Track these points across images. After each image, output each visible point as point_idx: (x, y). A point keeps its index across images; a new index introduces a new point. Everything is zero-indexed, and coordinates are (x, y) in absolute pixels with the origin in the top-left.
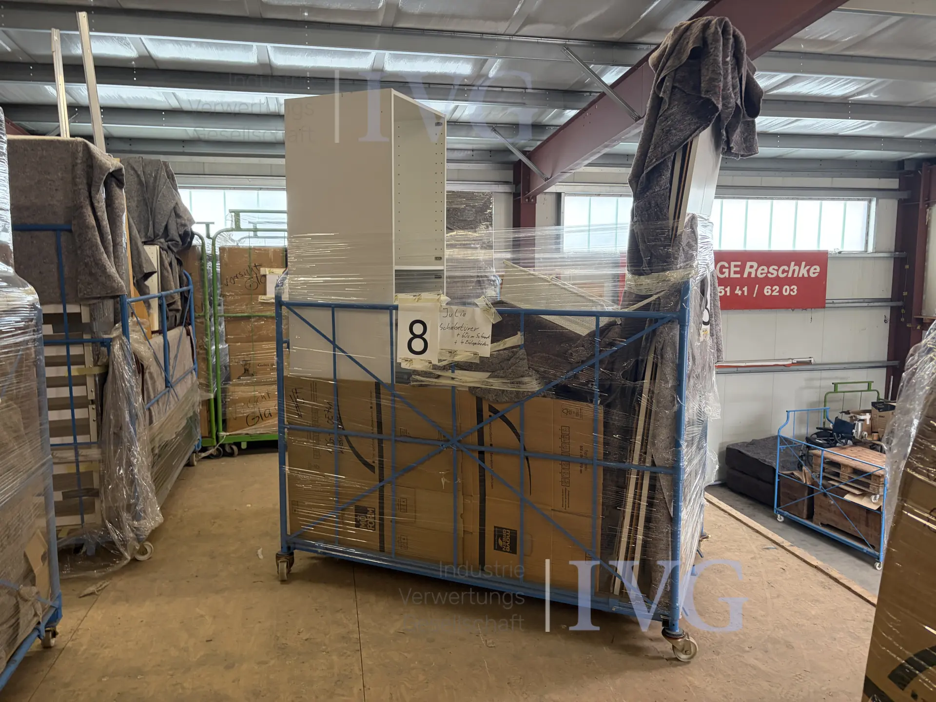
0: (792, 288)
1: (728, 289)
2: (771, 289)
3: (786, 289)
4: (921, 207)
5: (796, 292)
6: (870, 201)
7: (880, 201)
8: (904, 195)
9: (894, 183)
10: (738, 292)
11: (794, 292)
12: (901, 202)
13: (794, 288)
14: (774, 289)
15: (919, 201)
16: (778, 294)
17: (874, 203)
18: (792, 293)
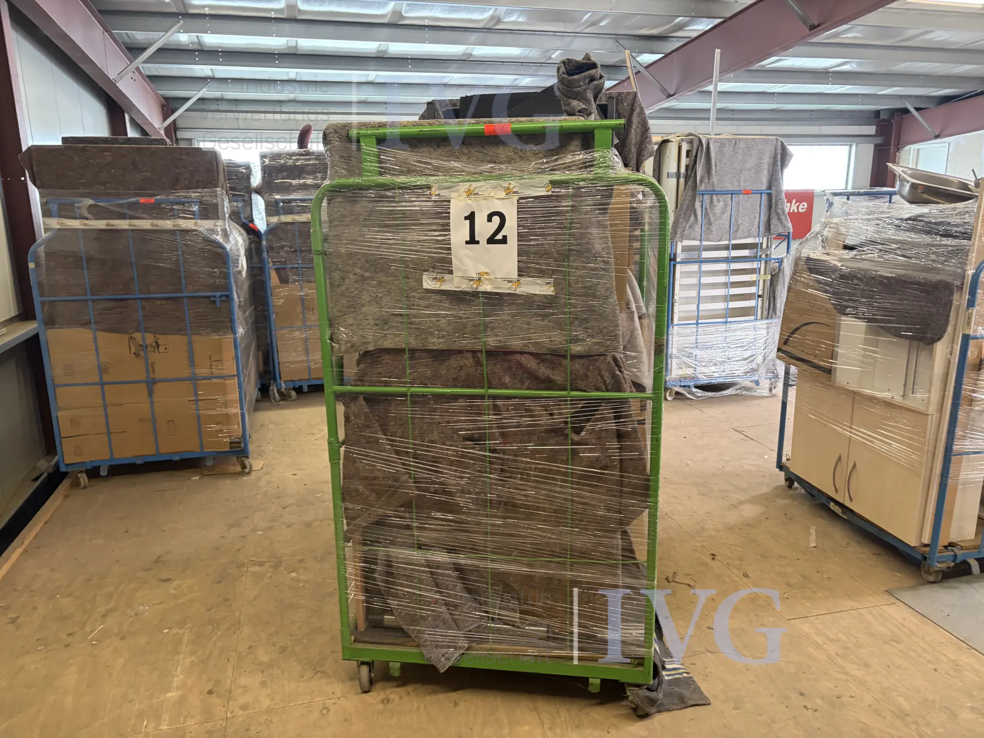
4: (891, 151)
6: (851, 146)
7: (860, 145)
8: (879, 140)
9: (871, 130)
12: (876, 146)
15: (890, 145)
17: (854, 148)
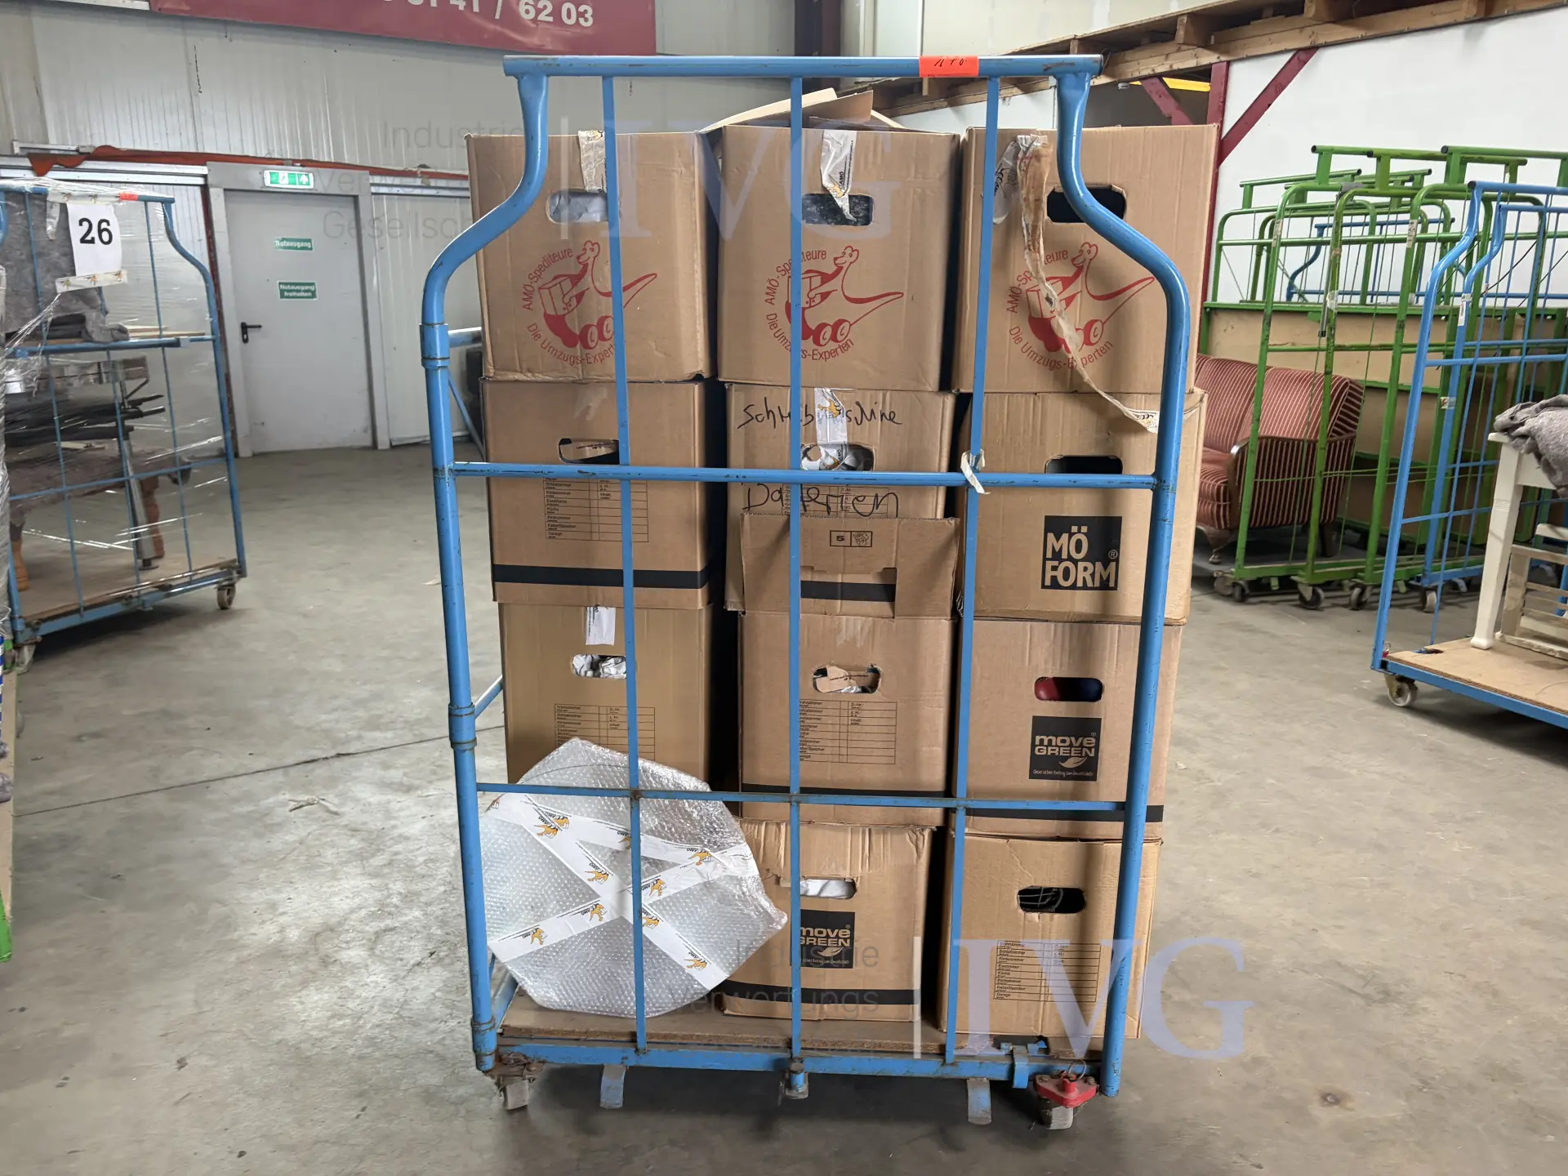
0: (582, 8)
2: (535, 6)
3: (569, 11)
5: (591, 21)
11: (586, 20)
13: (586, 11)
14: (540, 5)
16: (550, 19)
18: (581, 20)
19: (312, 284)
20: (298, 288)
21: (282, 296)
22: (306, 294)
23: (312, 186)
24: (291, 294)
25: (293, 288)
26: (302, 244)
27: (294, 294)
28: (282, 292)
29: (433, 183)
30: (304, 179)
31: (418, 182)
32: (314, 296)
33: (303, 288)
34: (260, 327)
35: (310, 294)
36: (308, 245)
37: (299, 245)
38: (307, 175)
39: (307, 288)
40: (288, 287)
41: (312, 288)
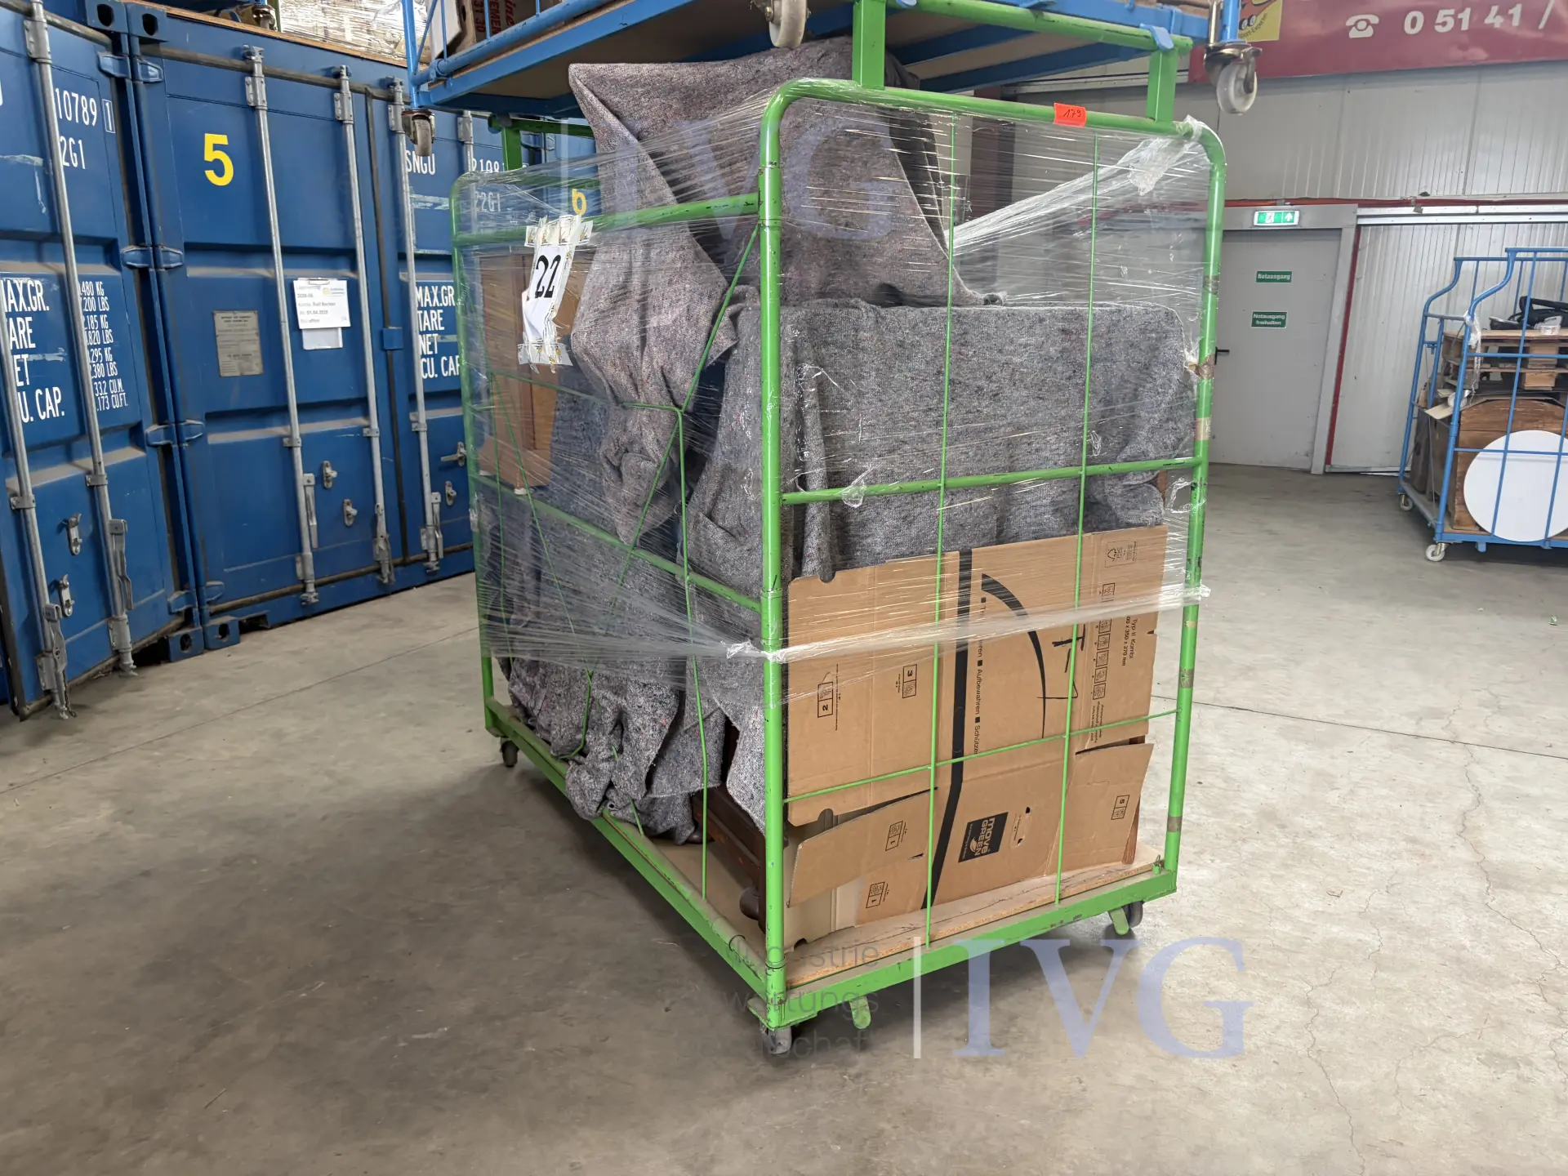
1: (1465, 16)
10: (1494, 20)
19: (1284, 314)
20: (1270, 317)
21: (1254, 324)
22: (1277, 323)
23: (1296, 222)
24: (1262, 323)
25: (1265, 317)
26: (1282, 277)
27: (1266, 323)
28: (1254, 320)
29: (1426, 210)
30: (1289, 216)
31: (1410, 210)
32: (1283, 324)
33: (1273, 317)
34: (1227, 351)
35: (1280, 323)
36: (1288, 277)
37: (1278, 277)
38: (1293, 213)
39: (1278, 317)
40: (1261, 316)
41: (1283, 317)
